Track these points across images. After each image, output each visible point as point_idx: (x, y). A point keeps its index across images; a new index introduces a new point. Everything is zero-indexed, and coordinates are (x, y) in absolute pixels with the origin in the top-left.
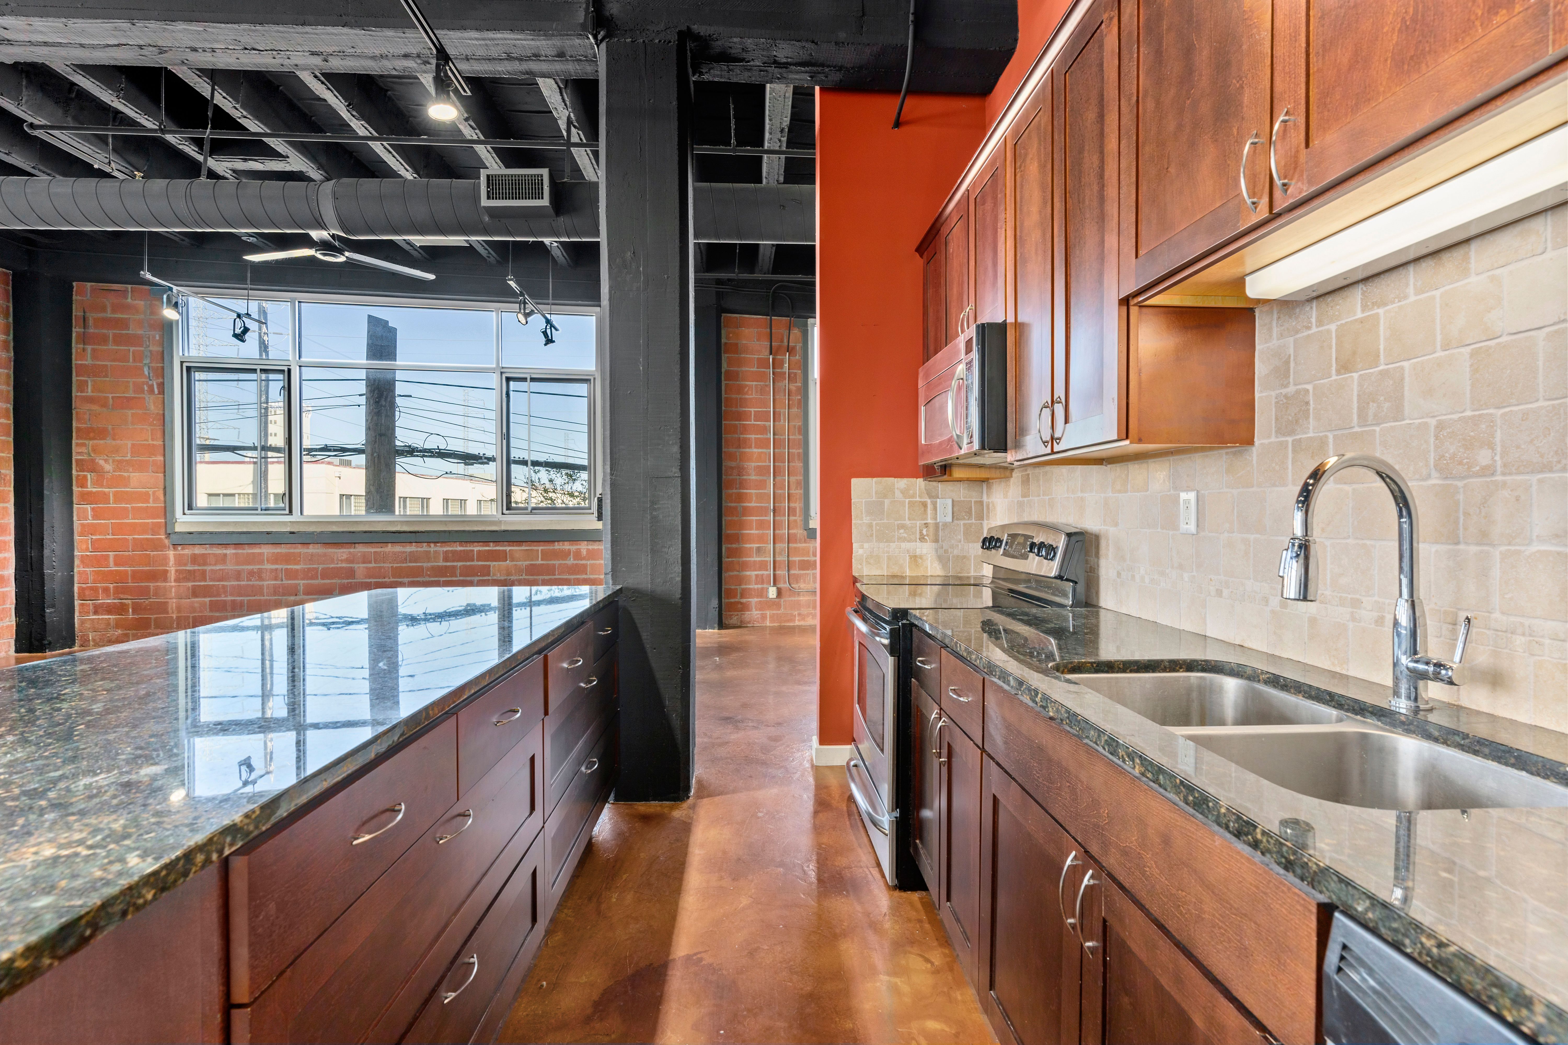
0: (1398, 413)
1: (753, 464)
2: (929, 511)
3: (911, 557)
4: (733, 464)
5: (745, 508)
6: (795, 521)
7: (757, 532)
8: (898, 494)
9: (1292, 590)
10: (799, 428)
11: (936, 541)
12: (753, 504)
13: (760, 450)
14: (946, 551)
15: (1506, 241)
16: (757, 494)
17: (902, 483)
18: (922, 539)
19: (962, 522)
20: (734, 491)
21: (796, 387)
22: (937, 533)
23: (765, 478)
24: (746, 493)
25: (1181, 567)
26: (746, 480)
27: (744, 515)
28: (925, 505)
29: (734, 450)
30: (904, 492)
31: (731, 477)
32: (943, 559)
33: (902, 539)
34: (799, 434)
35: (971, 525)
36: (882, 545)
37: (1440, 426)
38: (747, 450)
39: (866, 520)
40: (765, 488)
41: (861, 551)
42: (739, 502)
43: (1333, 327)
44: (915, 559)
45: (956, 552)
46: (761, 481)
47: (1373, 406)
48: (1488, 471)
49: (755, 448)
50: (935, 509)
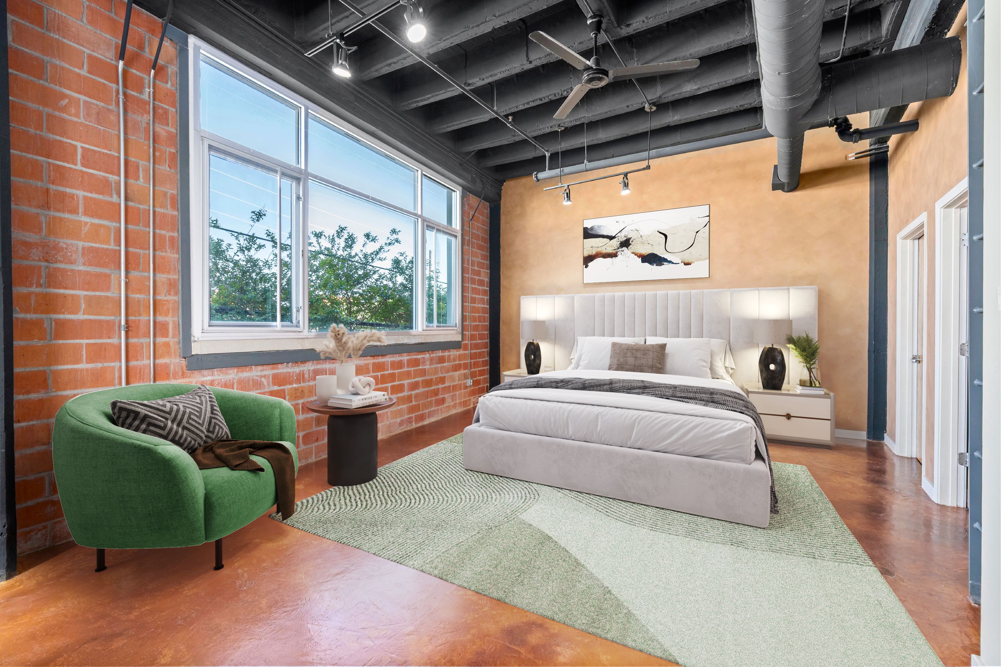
1: (81, 244)
4: (31, 237)
5: (61, 324)
6: (167, 345)
7: (90, 366)
10: (173, 198)
12: (81, 316)
13: (96, 221)
16: (89, 300)
20: (34, 289)
21: (168, 132)
23: (106, 271)
24: (65, 296)
26: (64, 271)
27: (58, 336)
29: (34, 210)
31: (26, 263)
34: (173, 206)
38: (67, 216)
40: (108, 289)
42: (47, 312)
46: (98, 275)
49: (86, 214)
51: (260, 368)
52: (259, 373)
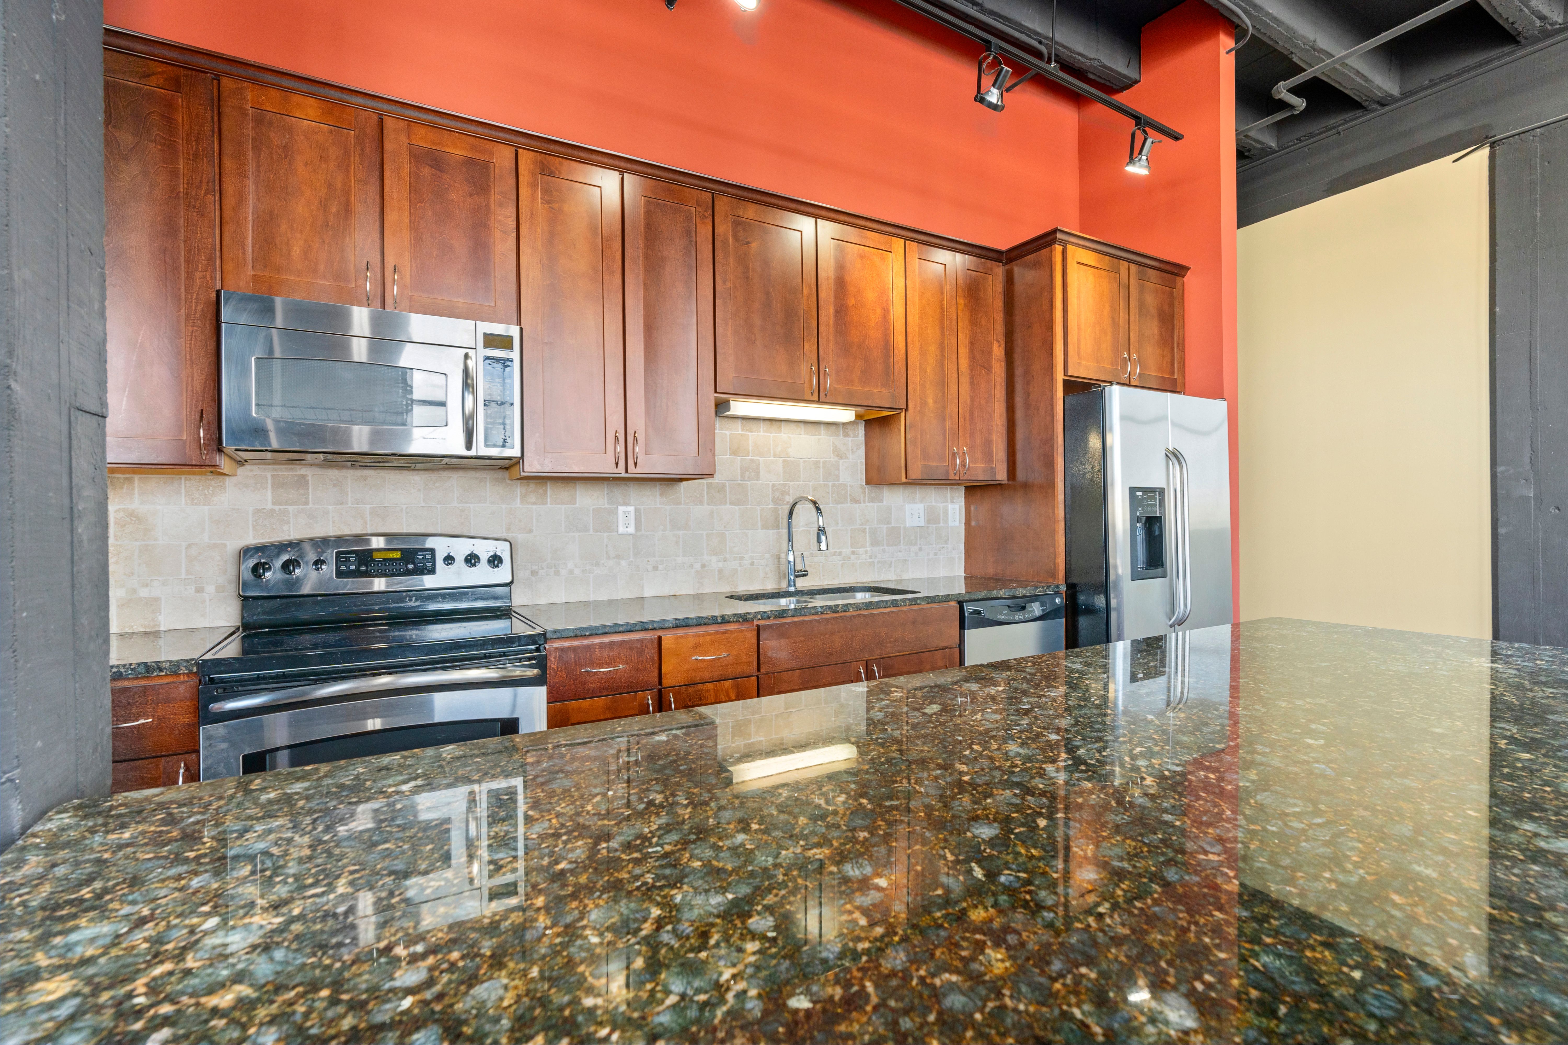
0: (758, 478)
15: (792, 425)
25: (618, 557)
37: (773, 485)
47: (747, 474)
48: (788, 503)
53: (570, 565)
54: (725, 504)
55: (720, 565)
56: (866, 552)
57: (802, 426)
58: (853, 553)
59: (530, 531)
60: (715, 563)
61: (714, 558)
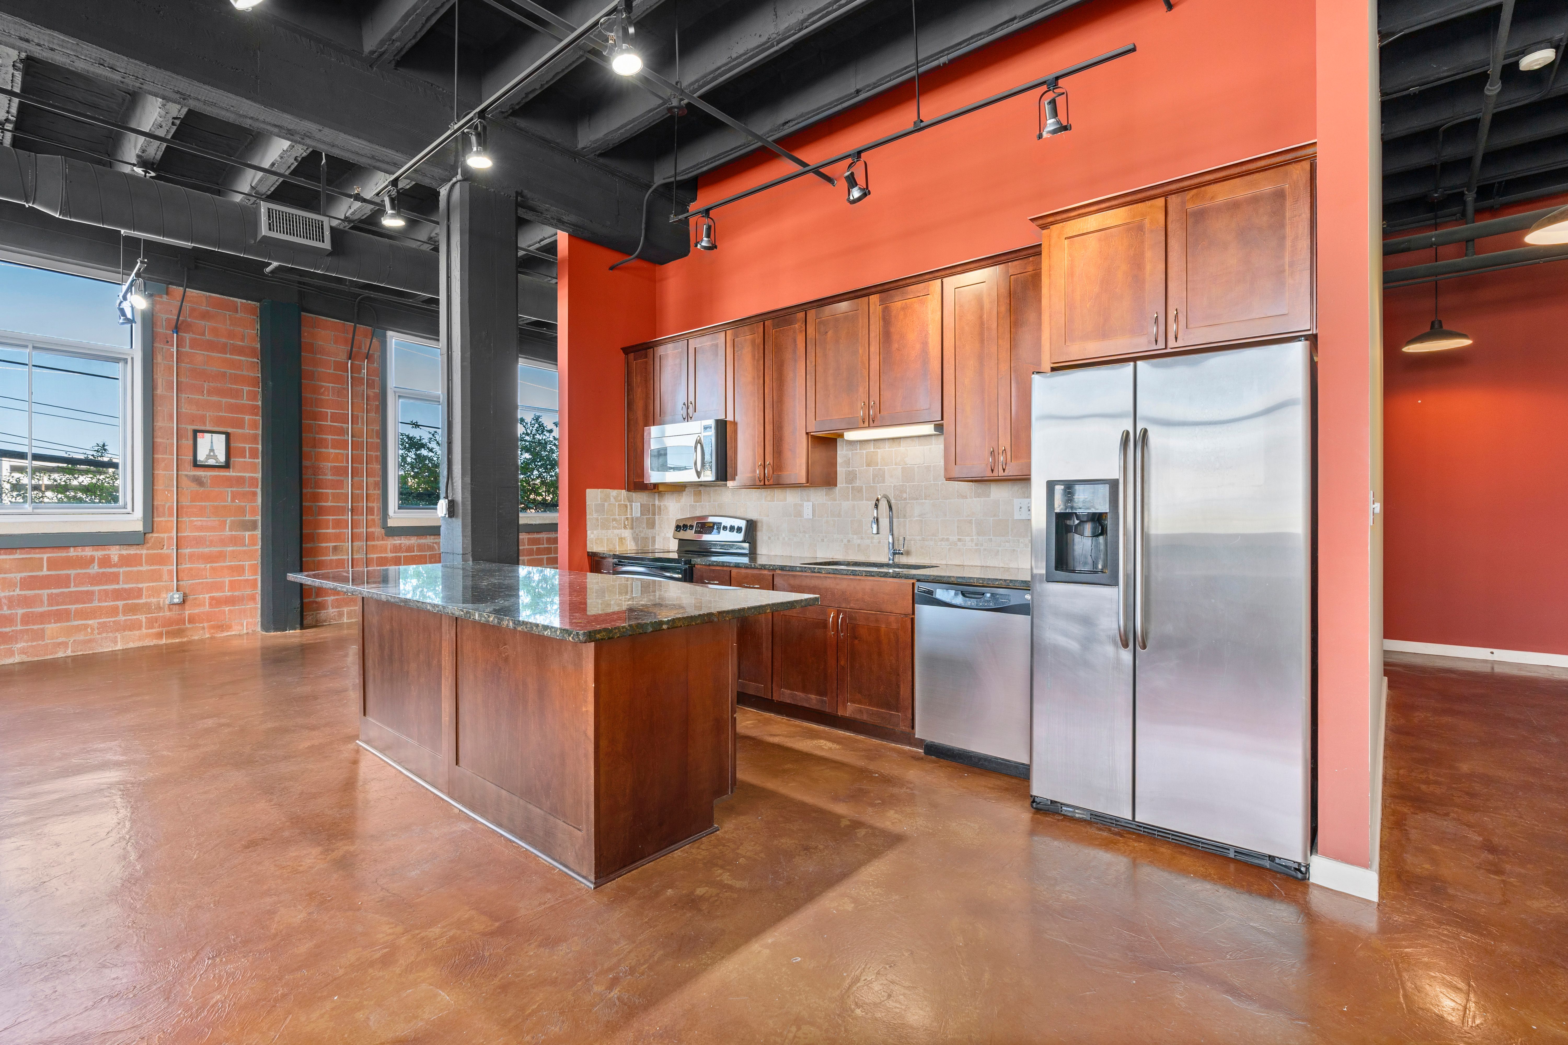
0: (884, 481)
1: (330, 464)
2: (629, 510)
3: (619, 539)
5: (320, 508)
6: (373, 520)
7: (334, 531)
8: (612, 499)
9: (875, 531)
10: (377, 431)
11: (632, 528)
12: (329, 504)
13: (337, 451)
14: (637, 535)
15: (909, 440)
16: (333, 494)
17: (614, 493)
18: (625, 527)
19: (645, 517)
20: (309, 490)
21: (374, 393)
22: (633, 524)
23: (342, 478)
24: (322, 493)
25: (804, 532)
26: (322, 479)
27: (320, 514)
28: (626, 507)
29: (309, 449)
30: (616, 498)
32: (636, 539)
33: (614, 528)
34: (377, 437)
35: (650, 518)
36: (604, 532)
37: (895, 486)
38: (323, 450)
39: (595, 516)
40: (342, 488)
41: (592, 536)
42: (315, 502)
43: (865, 452)
44: (621, 539)
45: (642, 535)
46: (338, 481)
48: (905, 499)
49: (332, 448)
50: (632, 509)
51: (432, 537)
52: (432, 541)
53: (783, 535)
54: (863, 500)
55: (859, 541)
56: (972, 540)
57: (916, 440)
58: (959, 540)
59: (768, 516)
60: (856, 540)
61: (855, 537)
